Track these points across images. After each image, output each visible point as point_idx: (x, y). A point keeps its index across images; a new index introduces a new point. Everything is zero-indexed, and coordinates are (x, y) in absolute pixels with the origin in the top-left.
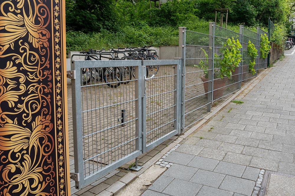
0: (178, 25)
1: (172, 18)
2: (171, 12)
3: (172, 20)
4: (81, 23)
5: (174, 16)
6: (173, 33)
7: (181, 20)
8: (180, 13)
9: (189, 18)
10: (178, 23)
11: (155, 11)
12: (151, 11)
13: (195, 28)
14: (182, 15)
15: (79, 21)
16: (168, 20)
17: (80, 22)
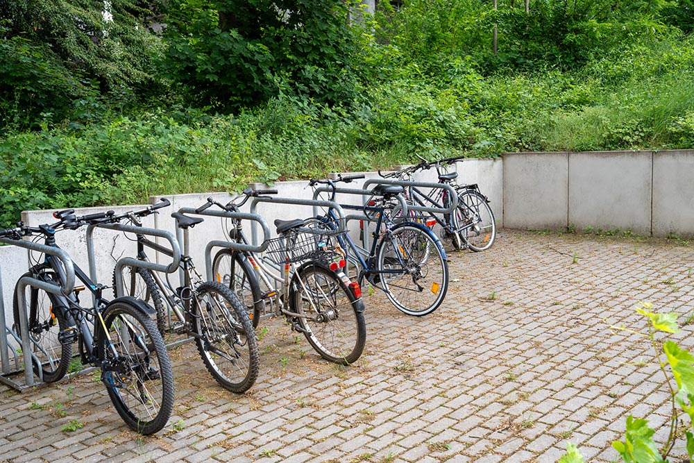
0: (589, 64)
1: (570, 37)
2: (569, 17)
3: (572, 46)
4: (211, 78)
5: (577, 31)
6: (566, 95)
7: (606, 45)
8: (599, 21)
9: (638, 36)
10: (592, 56)
11: (505, 17)
12: (494, 20)
13: (660, 72)
14: (608, 25)
15: (205, 72)
16: (555, 49)
17: (209, 73)
